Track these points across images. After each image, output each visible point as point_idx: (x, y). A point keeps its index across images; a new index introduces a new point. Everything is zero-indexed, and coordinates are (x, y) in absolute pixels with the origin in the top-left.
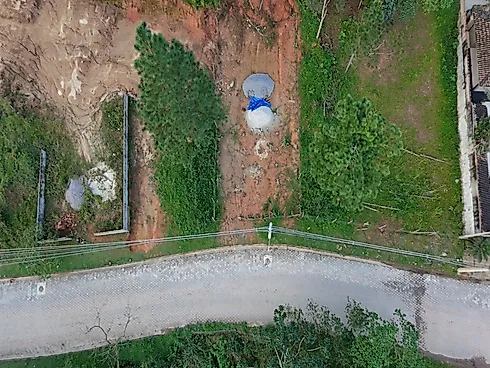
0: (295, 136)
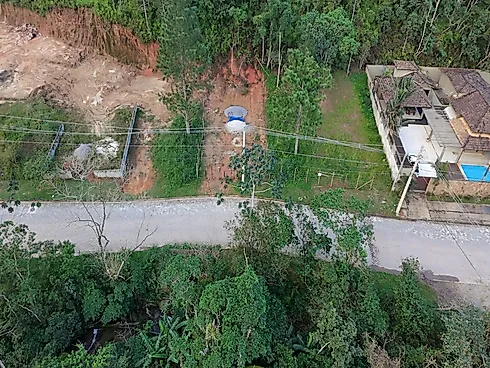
0: (263, 137)
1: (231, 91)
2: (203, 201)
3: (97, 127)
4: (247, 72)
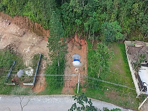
0: (86, 68)
1: (75, 47)
2: (63, 97)
3: (27, 62)
4: (81, 41)
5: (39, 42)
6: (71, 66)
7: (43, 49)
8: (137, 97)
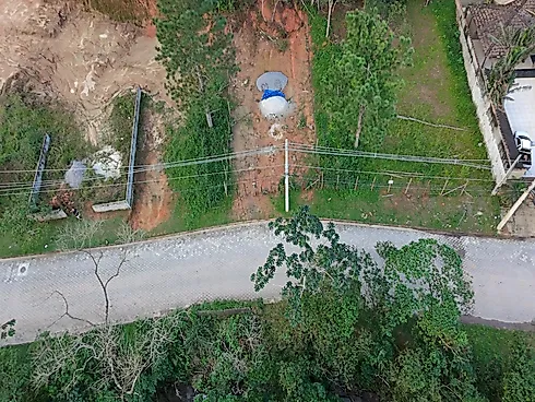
0: (310, 120)
2: (236, 231)
3: (91, 130)
5: (125, 47)
6: (255, 118)
7: (144, 70)
8: (494, 193)
